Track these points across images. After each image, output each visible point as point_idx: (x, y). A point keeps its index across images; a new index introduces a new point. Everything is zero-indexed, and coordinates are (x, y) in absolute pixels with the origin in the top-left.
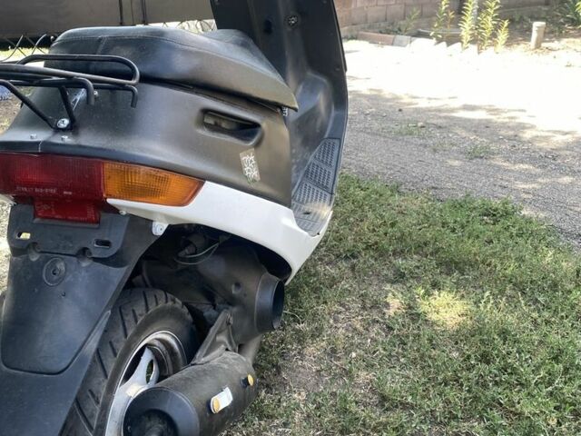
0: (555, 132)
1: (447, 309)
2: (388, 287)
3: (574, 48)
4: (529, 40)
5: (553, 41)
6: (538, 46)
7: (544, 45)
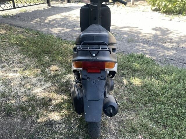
0: (147, 33)
1: (137, 81)
2: (123, 77)
3: (142, 4)
4: (131, 2)
5: (136, 2)
6: (133, 4)
7: (135, 3)
